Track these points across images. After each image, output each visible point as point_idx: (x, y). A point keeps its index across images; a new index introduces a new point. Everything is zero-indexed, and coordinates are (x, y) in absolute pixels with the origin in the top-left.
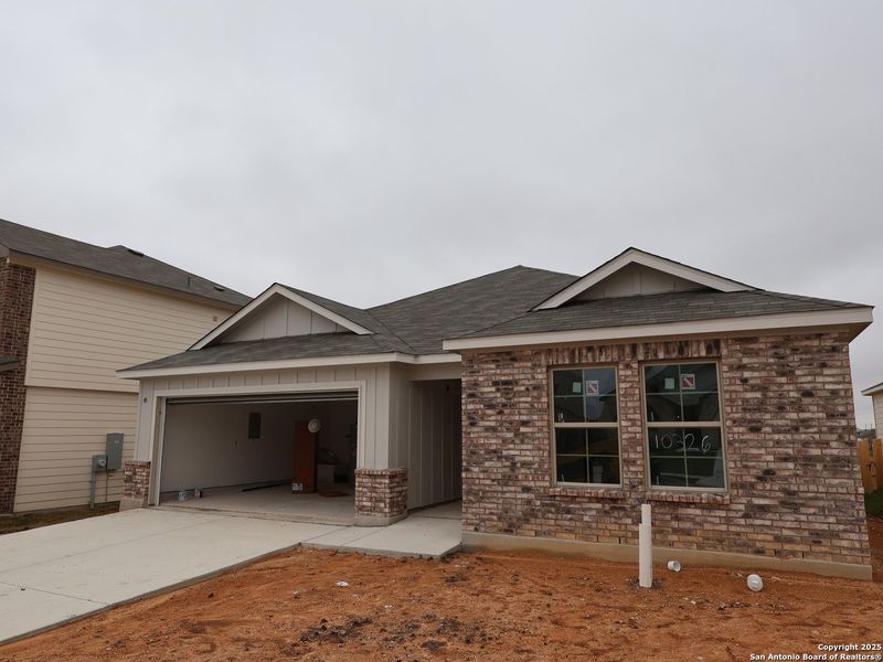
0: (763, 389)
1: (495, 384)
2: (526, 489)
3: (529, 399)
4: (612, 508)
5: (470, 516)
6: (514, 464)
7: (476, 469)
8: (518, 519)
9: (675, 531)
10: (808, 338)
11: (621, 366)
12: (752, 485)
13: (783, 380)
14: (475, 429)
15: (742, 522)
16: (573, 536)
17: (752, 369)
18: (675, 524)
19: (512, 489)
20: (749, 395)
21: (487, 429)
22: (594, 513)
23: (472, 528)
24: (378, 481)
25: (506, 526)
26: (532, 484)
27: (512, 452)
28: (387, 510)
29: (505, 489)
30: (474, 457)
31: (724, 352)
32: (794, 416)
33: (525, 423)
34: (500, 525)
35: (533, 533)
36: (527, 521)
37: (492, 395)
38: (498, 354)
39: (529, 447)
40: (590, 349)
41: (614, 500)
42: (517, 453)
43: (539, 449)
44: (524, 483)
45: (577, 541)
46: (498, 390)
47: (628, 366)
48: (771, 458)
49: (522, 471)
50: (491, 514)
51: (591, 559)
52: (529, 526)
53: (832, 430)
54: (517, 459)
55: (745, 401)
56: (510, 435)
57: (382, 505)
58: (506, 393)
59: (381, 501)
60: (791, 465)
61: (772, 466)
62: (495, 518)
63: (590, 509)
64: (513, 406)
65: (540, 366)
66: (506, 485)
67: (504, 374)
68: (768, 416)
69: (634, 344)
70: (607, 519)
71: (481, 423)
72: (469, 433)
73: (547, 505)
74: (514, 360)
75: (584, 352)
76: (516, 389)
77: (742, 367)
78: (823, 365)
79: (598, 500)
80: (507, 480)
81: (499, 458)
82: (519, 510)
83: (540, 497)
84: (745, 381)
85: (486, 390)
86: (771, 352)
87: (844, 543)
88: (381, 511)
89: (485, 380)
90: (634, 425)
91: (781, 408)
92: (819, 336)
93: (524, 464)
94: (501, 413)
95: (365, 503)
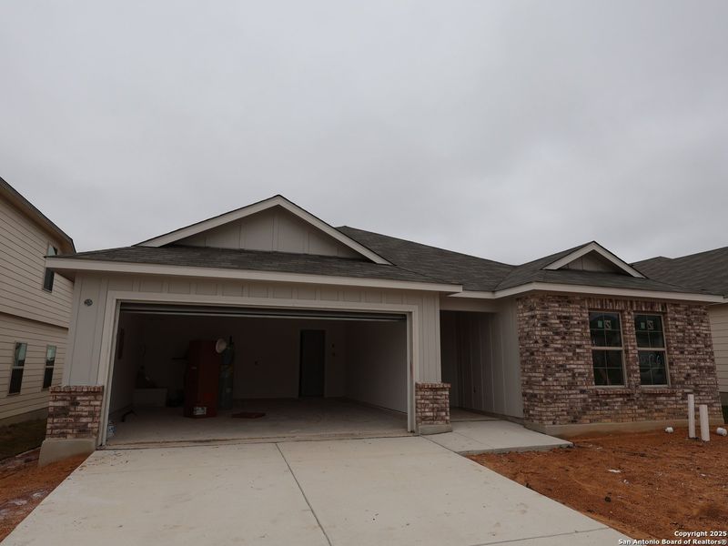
0: (683, 331)
1: (559, 317)
2: (583, 392)
3: (580, 330)
4: (628, 400)
5: (549, 414)
6: (574, 375)
7: (551, 379)
8: (579, 412)
9: (657, 410)
10: (696, 307)
11: (626, 313)
12: (684, 382)
13: (689, 327)
14: (548, 350)
15: (681, 402)
16: (609, 420)
17: (679, 321)
18: (656, 406)
19: (574, 392)
20: (679, 334)
21: (556, 349)
22: (619, 404)
23: (551, 422)
24: (439, 393)
25: (572, 418)
26: (585, 387)
27: (573, 366)
28: (448, 418)
29: (570, 392)
30: (549, 369)
31: (668, 310)
32: (694, 346)
33: (579, 346)
34: (569, 418)
35: (588, 421)
36: (585, 413)
37: (557, 326)
38: (559, 297)
39: (583, 362)
40: (611, 301)
41: (628, 395)
42: (575, 366)
43: (588, 364)
44: (582, 387)
45: (613, 423)
46: (561, 322)
47: (629, 313)
48: (688, 367)
49: (579, 379)
50: (563, 411)
51: (624, 434)
52: (585, 417)
53: (707, 353)
54: (576, 371)
55: (678, 337)
56: (570, 354)
57: (444, 414)
58: (566, 325)
59: (442, 411)
60: (695, 371)
61: (689, 372)
62: (565, 413)
63: (617, 402)
64: (571, 334)
65: (584, 308)
66: (570, 389)
67: (565, 311)
68: (686, 346)
69: (631, 300)
70: (626, 407)
71: (552, 345)
72: (544, 353)
73: (595, 401)
74: (569, 302)
75: (608, 302)
76: (572, 322)
77: (675, 319)
78: (702, 322)
79: (622, 395)
80: (571, 386)
81: (565, 370)
82: (580, 405)
83: (590, 396)
84: (677, 326)
85: (553, 321)
86: (684, 313)
87: (715, 409)
88: (443, 419)
89: (552, 315)
90: (634, 349)
91: (690, 342)
92: (699, 307)
93: (580, 374)
94: (564, 338)
95: (428, 414)
